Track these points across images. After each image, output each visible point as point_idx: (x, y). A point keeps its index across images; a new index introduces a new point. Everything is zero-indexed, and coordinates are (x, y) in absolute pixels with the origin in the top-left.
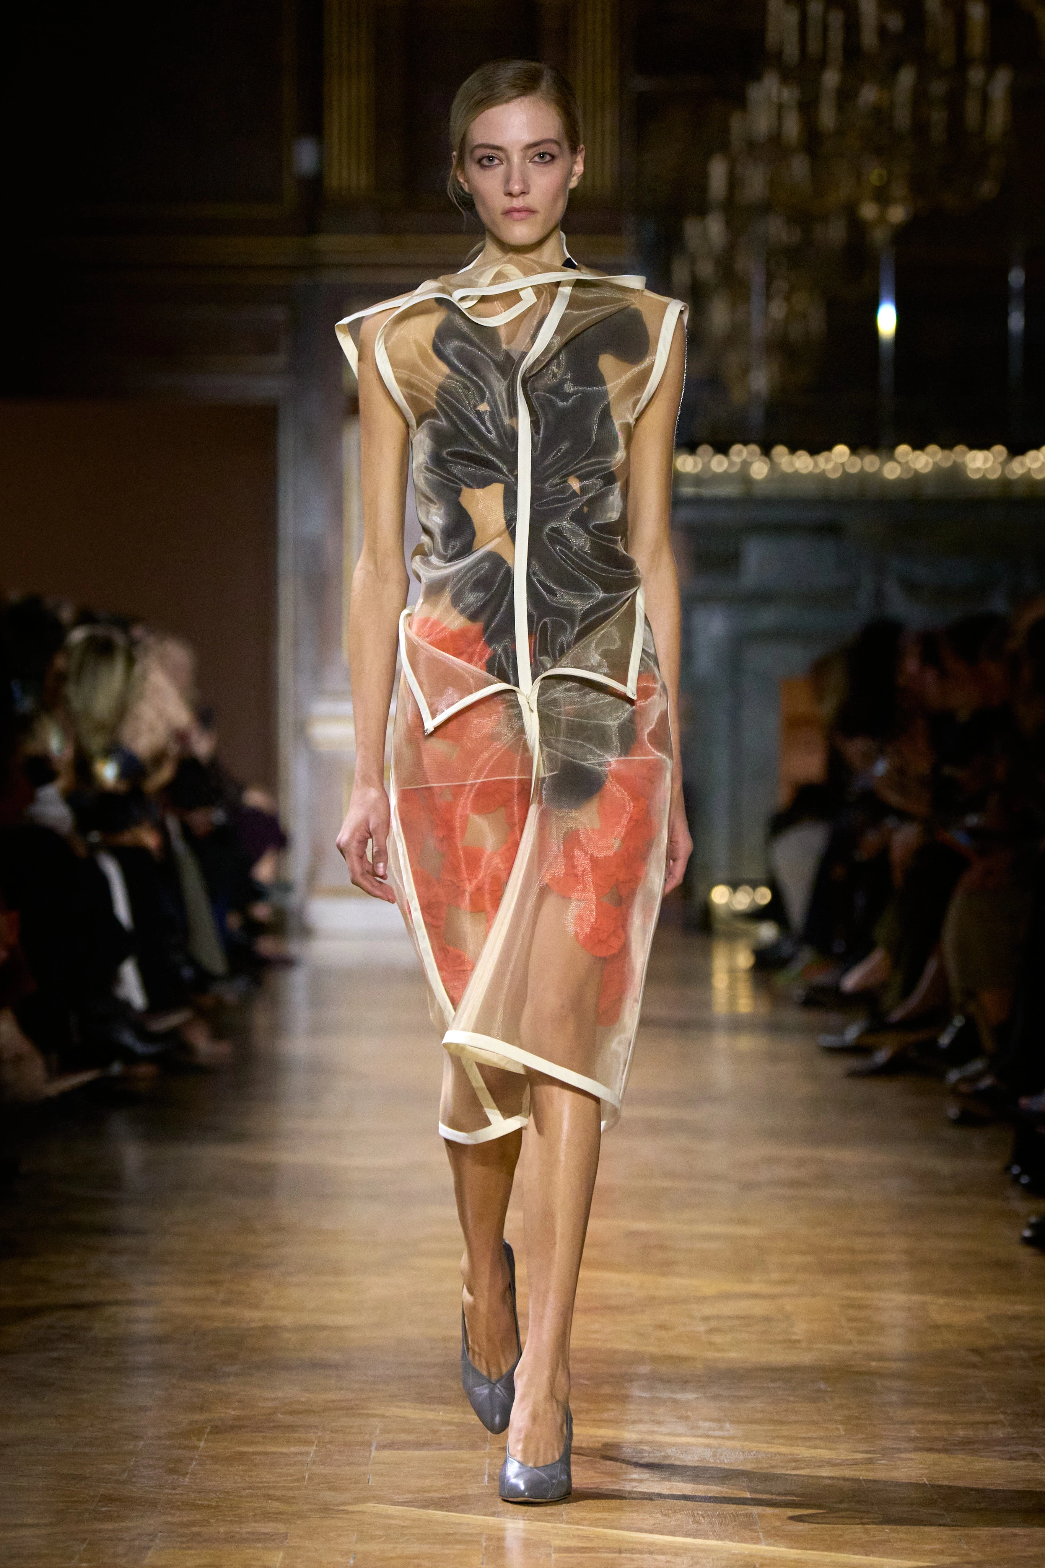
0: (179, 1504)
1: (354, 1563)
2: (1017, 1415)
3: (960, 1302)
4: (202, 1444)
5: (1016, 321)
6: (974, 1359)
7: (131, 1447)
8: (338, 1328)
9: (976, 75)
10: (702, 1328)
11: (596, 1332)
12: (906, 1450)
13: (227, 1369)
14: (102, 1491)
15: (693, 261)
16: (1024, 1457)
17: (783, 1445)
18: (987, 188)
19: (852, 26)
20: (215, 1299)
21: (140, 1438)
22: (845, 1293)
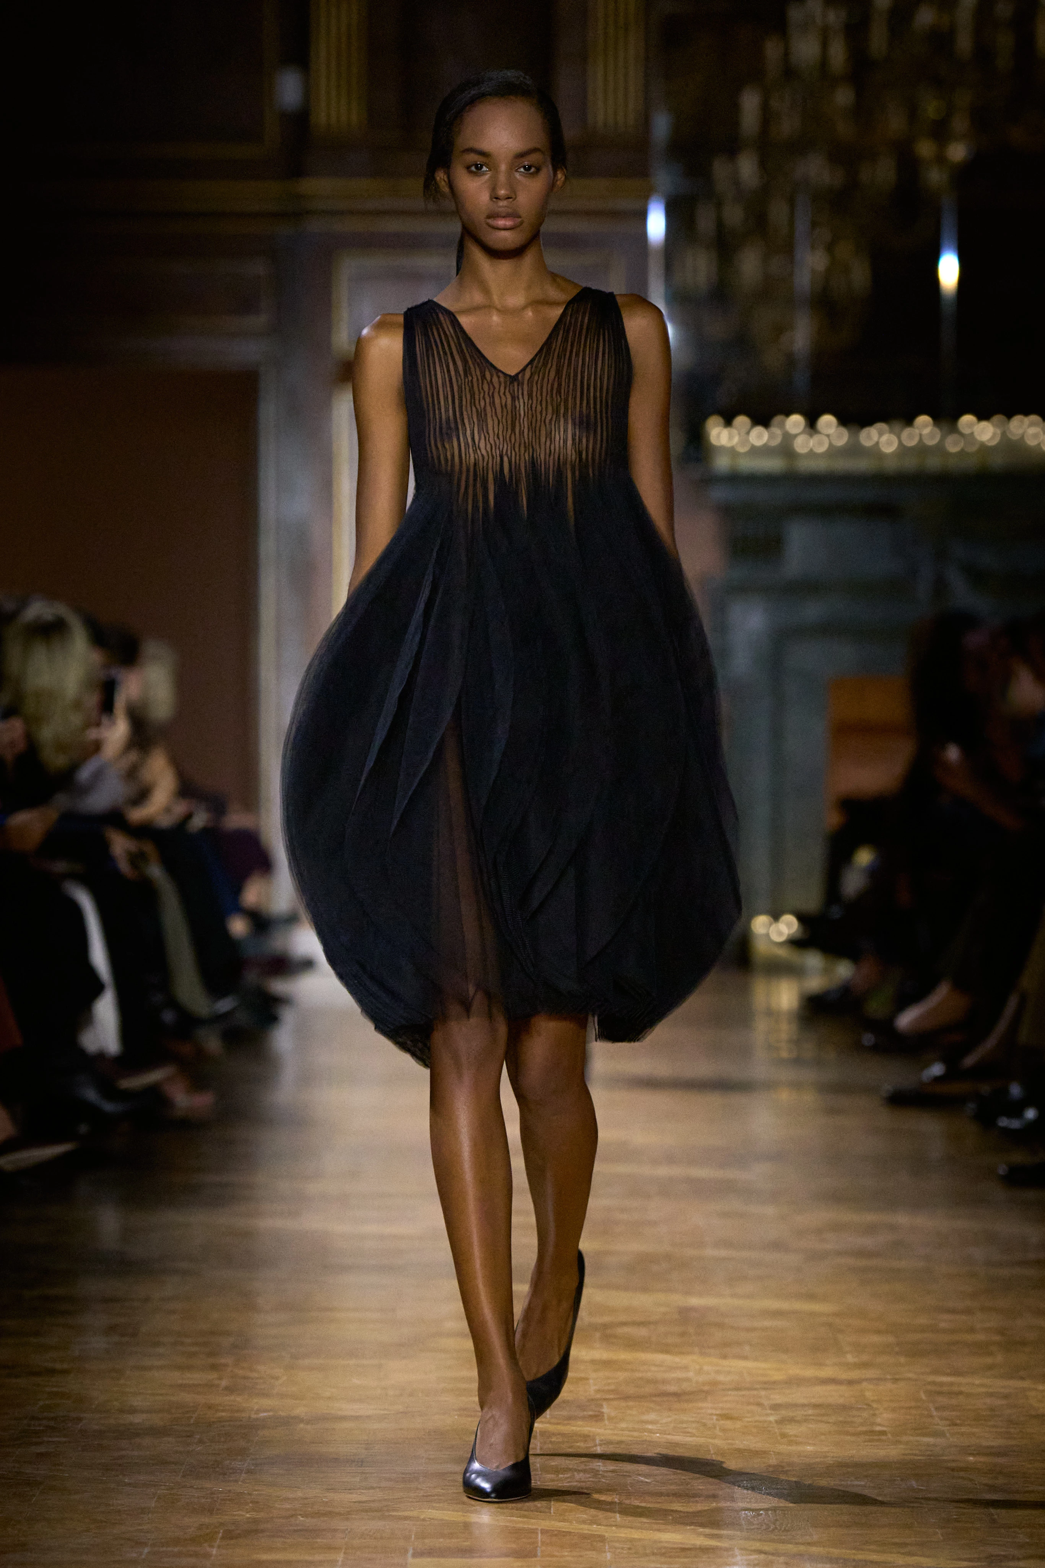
4: (214, 1551)
7: (134, 1555)
10: (772, 1418)
11: (651, 1422)
13: (237, 1464)
15: (719, 205)
17: (874, 1551)
20: (218, 1386)
21: (144, 1544)
22: (931, 1378)
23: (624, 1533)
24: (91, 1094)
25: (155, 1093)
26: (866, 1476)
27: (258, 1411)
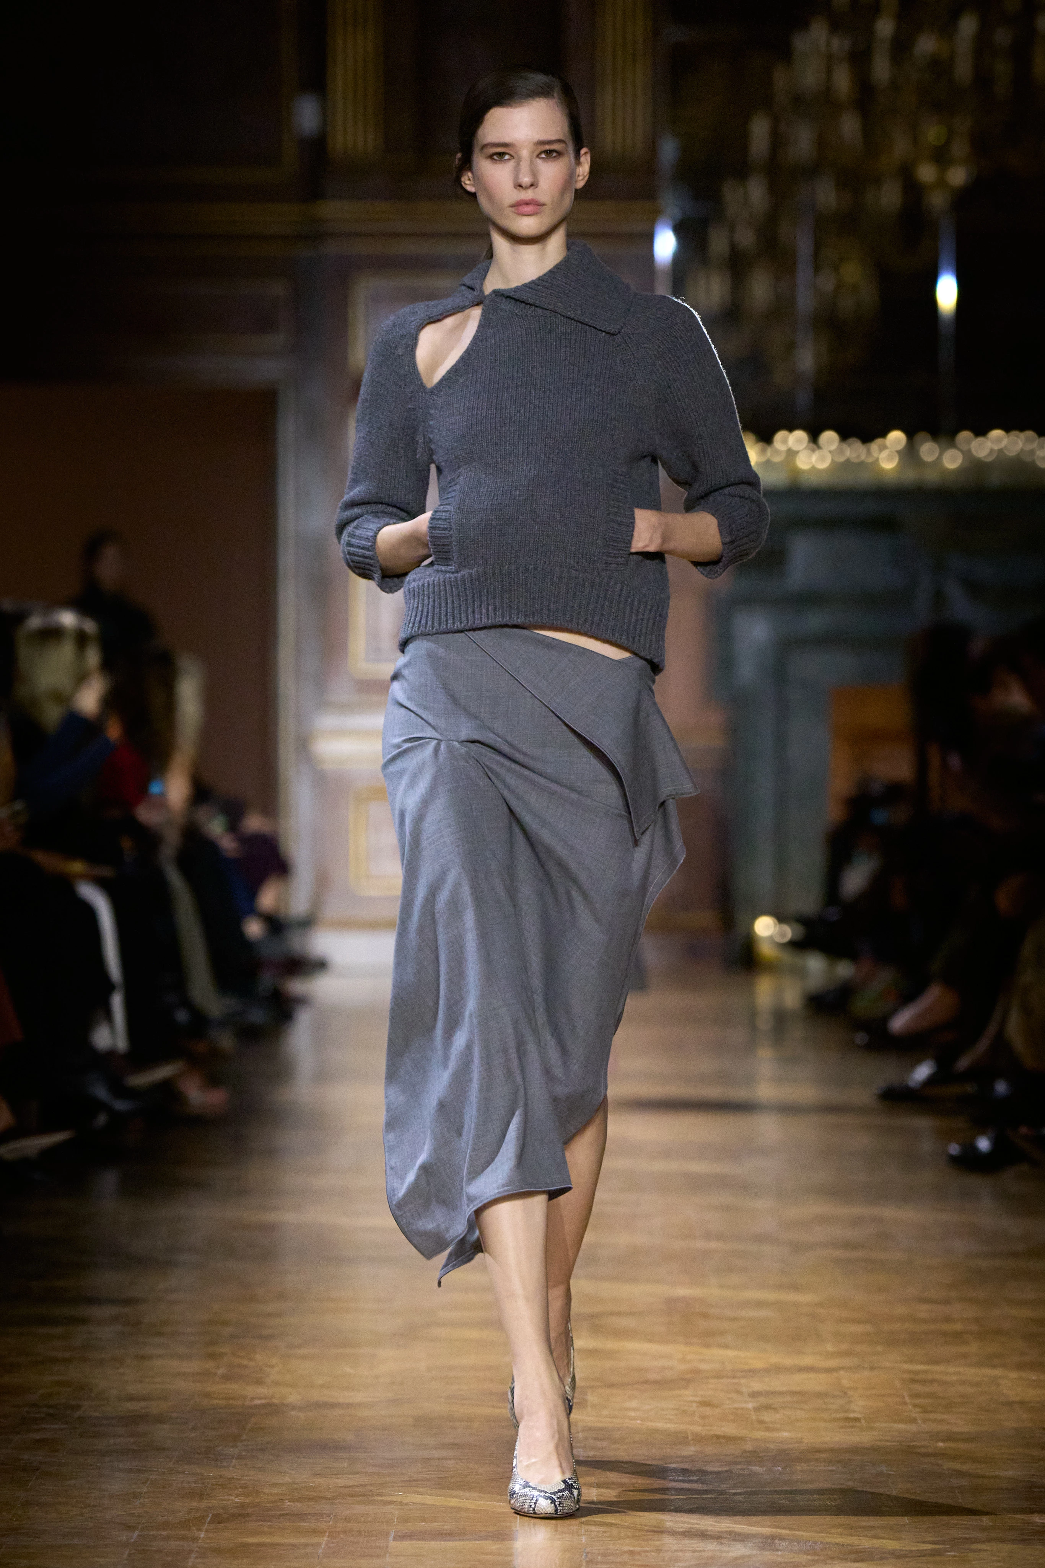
4: (202, 1535)
7: (124, 1538)
8: (349, 1406)
10: (750, 1405)
11: (633, 1410)
13: (230, 1451)
15: (732, 228)
20: (215, 1374)
21: (135, 1528)
22: (906, 1366)
25: (166, 1090)
26: (838, 1462)
27: (253, 1399)
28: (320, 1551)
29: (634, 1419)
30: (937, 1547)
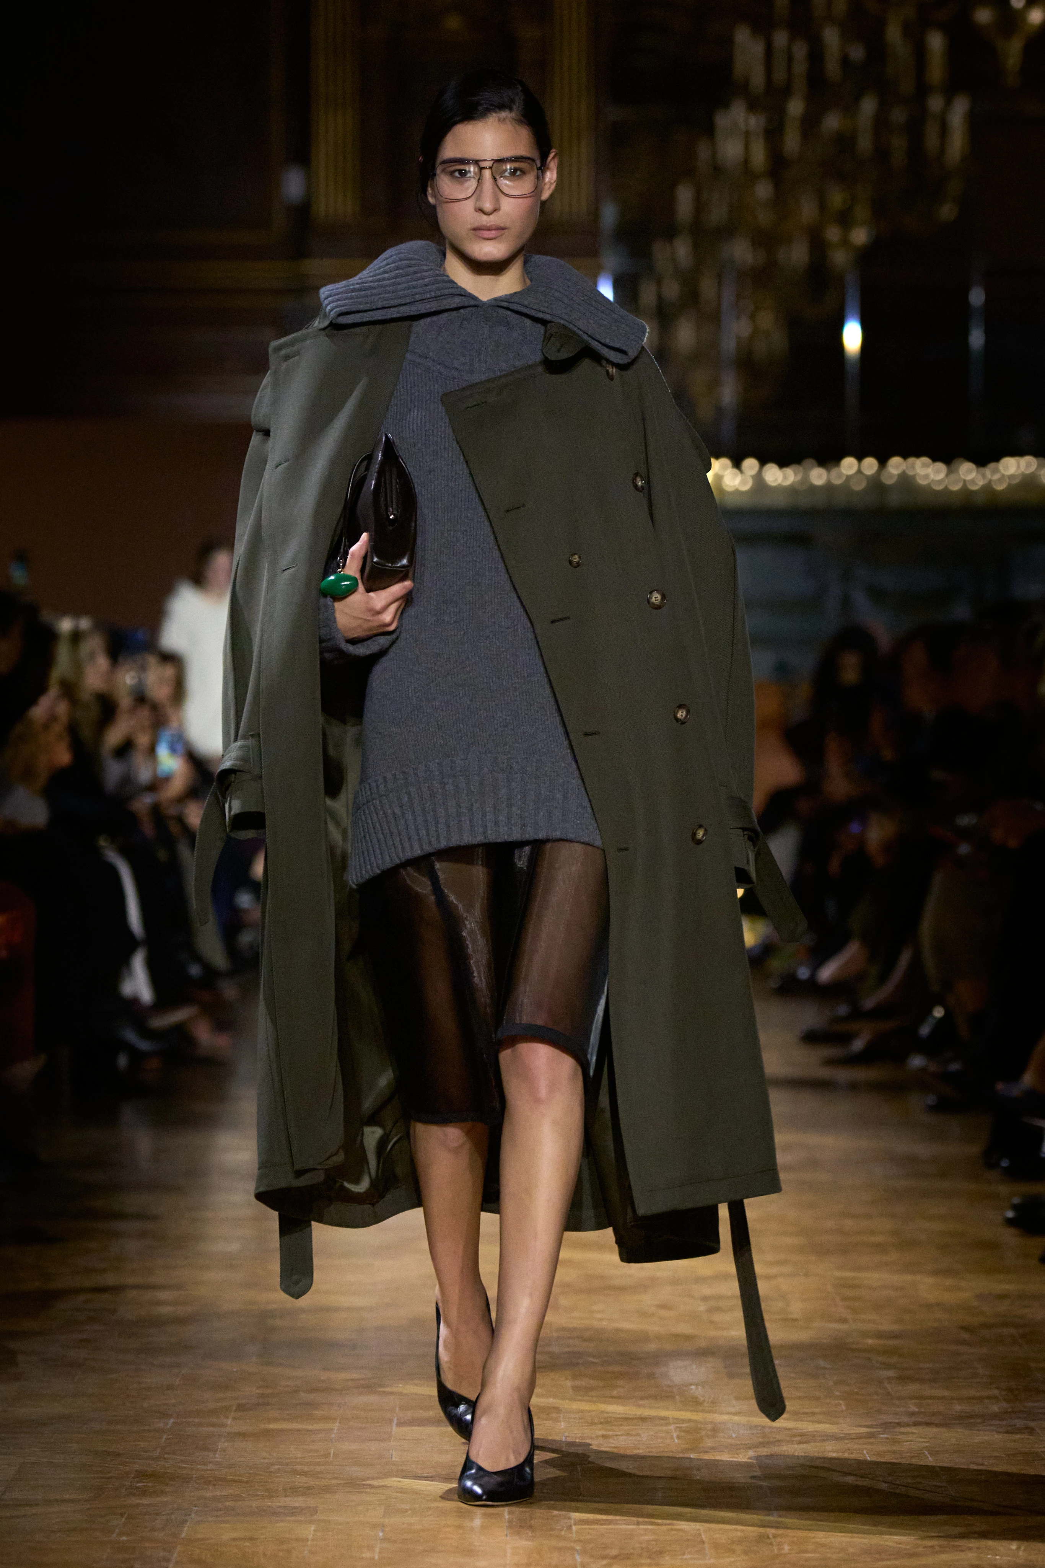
0: (211, 1479)
1: (383, 1535)
2: (1010, 1390)
3: (949, 1282)
4: (229, 1421)
5: (977, 338)
6: (966, 1336)
7: (162, 1425)
9: (935, 103)
10: (702, 1308)
11: (600, 1312)
12: (907, 1425)
14: (137, 1467)
15: (659, 281)
16: (1019, 1431)
18: (947, 212)
19: (816, 56)
21: (169, 1416)
22: (837, 1274)
23: (576, 1406)
24: (130, 1036)
25: (181, 1031)
28: (333, 1436)
29: (600, 1320)
30: (872, 1430)
